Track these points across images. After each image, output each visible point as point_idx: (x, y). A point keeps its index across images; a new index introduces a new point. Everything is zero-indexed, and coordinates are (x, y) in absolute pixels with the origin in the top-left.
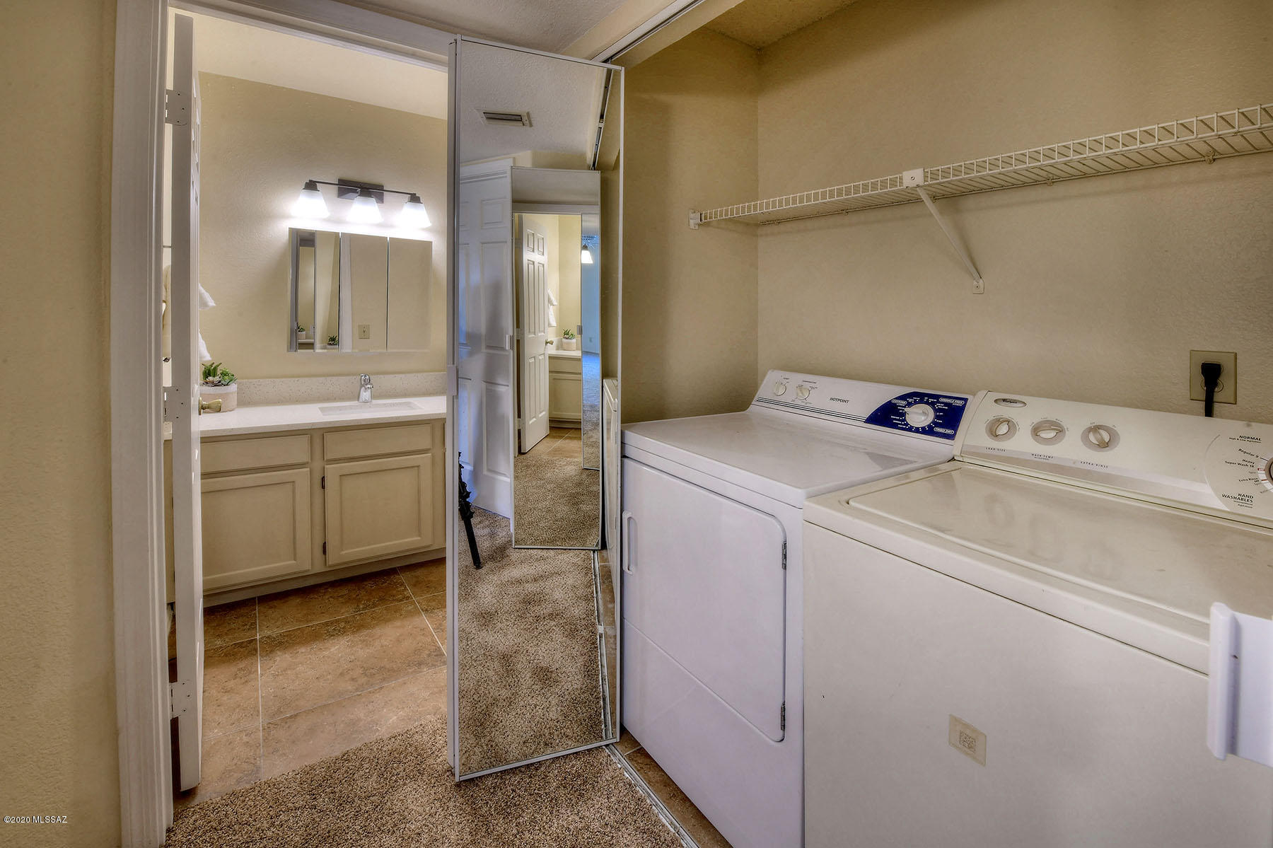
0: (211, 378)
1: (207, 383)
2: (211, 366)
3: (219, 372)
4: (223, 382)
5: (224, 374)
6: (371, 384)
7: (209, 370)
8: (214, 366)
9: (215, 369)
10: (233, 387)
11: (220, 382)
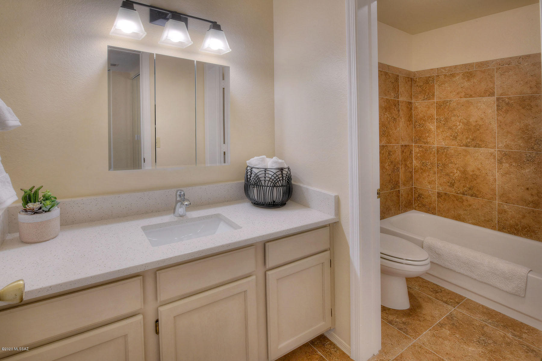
0: (31, 205)
1: (26, 211)
2: (31, 190)
3: (40, 195)
4: (44, 208)
5: (46, 198)
6: (188, 200)
7: (29, 195)
8: (34, 190)
9: (36, 193)
10: (56, 212)
11: (40, 208)
